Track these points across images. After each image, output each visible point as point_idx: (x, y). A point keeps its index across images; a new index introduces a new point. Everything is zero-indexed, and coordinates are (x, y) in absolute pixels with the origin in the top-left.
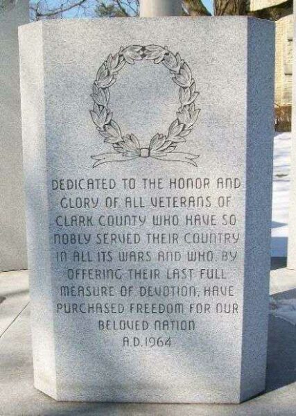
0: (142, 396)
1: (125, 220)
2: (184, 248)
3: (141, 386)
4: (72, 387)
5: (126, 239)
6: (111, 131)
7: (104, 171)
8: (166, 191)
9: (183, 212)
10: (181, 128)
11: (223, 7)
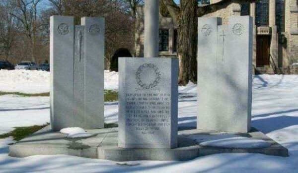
0: (146, 147)
1: (143, 103)
2: (157, 110)
3: (146, 144)
4: (129, 145)
5: (143, 108)
6: (140, 83)
7: (139, 92)
8: (153, 97)
9: (157, 102)
10: (156, 82)
11: (185, 4)
